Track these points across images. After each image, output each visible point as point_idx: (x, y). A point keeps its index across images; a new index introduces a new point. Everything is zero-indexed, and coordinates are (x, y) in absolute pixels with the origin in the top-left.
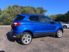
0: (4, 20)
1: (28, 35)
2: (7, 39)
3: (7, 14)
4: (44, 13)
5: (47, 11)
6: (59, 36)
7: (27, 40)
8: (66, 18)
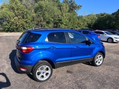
0: (5, 23)
1: (46, 67)
2: (10, 66)
3: (9, 12)
4: (75, 11)
5: (81, 6)
6: (97, 64)
7: (44, 75)
8: (114, 20)
